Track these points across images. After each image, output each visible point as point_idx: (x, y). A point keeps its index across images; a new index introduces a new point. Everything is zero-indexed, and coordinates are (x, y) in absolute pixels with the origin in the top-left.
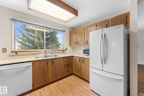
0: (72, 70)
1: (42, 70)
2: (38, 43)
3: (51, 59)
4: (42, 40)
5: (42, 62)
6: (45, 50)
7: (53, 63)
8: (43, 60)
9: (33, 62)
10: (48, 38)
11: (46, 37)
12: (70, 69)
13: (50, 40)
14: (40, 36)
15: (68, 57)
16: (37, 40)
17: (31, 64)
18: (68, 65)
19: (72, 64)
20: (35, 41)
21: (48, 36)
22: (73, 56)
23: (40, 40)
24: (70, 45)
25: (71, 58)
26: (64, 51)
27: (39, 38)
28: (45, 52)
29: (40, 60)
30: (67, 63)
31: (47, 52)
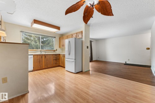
0: (59, 63)
1: (39, 61)
2: (35, 46)
3: (44, 55)
4: (38, 43)
5: (39, 56)
6: (40, 49)
7: (45, 57)
8: (39, 55)
9: (34, 55)
10: (44, 41)
11: (42, 40)
12: (57, 63)
13: (46, 43)
14: (37, 39)
15: (56, 55)
16: (34, 43)
17: (32, 56)
18: (56, 60)
19: (59, 59)
20: (32, 44)
21: (44, 39)
22: (60, 54)
23: (36, 43)
24: (60, 47)
25: (58, 55)
26: (54, 51)
27: (36, 41)
28: (41, 51)
29: (37, 55)
30: (55, 59)
31: (42, 51)
